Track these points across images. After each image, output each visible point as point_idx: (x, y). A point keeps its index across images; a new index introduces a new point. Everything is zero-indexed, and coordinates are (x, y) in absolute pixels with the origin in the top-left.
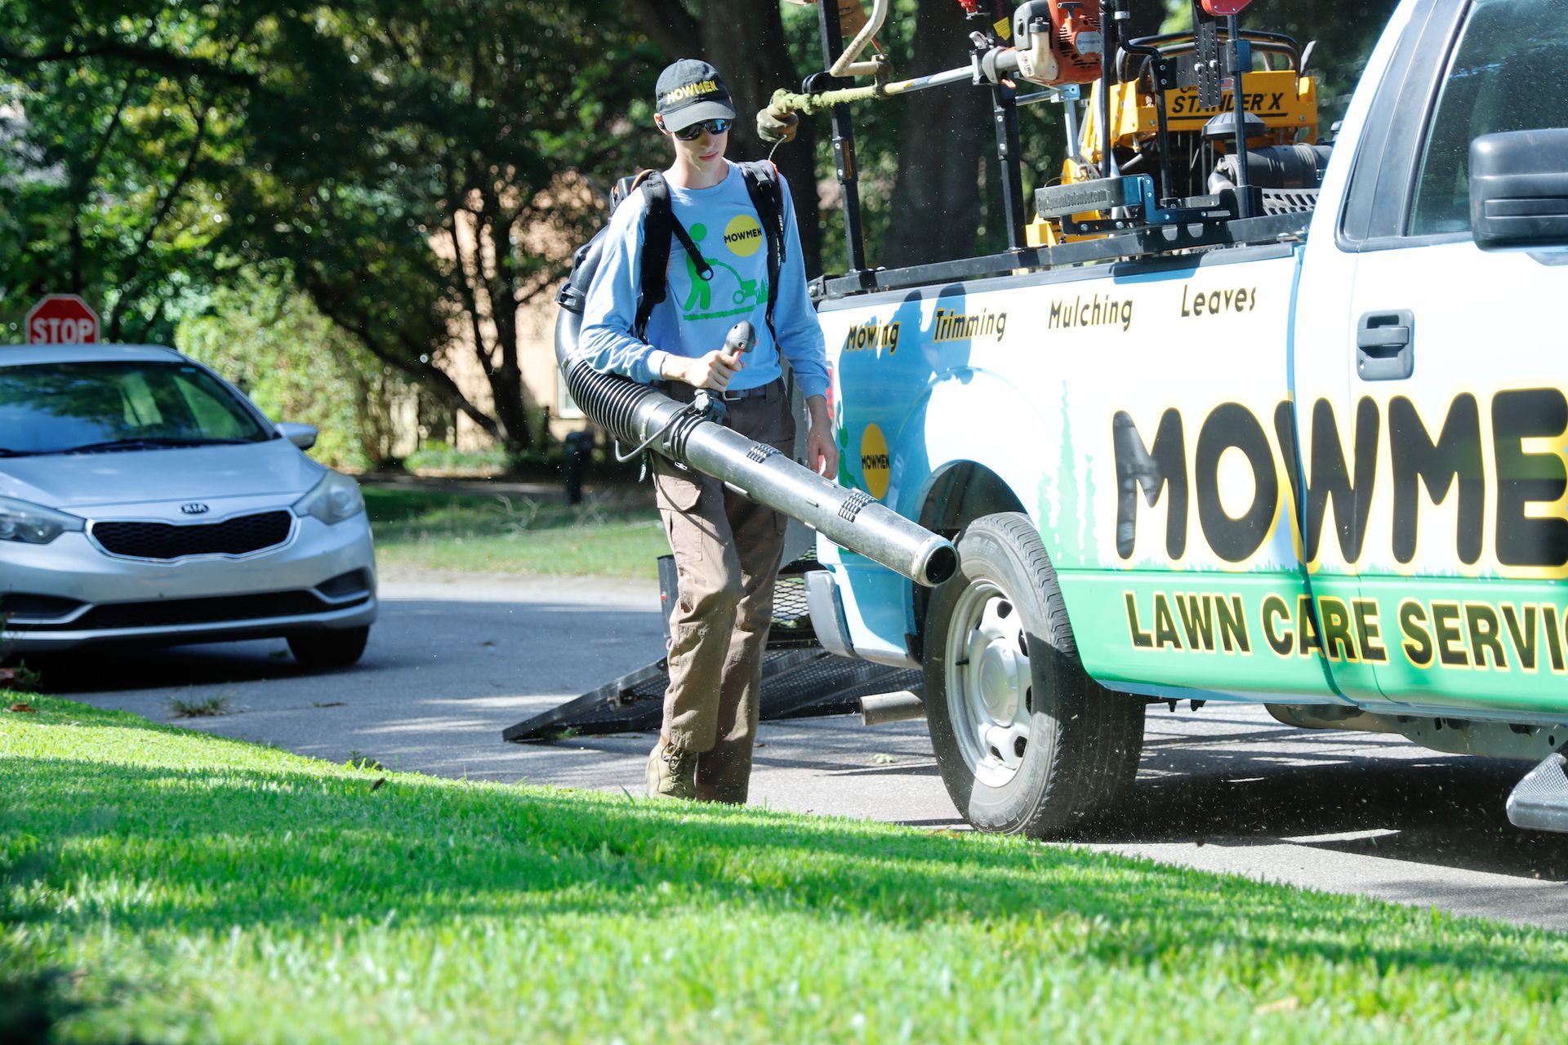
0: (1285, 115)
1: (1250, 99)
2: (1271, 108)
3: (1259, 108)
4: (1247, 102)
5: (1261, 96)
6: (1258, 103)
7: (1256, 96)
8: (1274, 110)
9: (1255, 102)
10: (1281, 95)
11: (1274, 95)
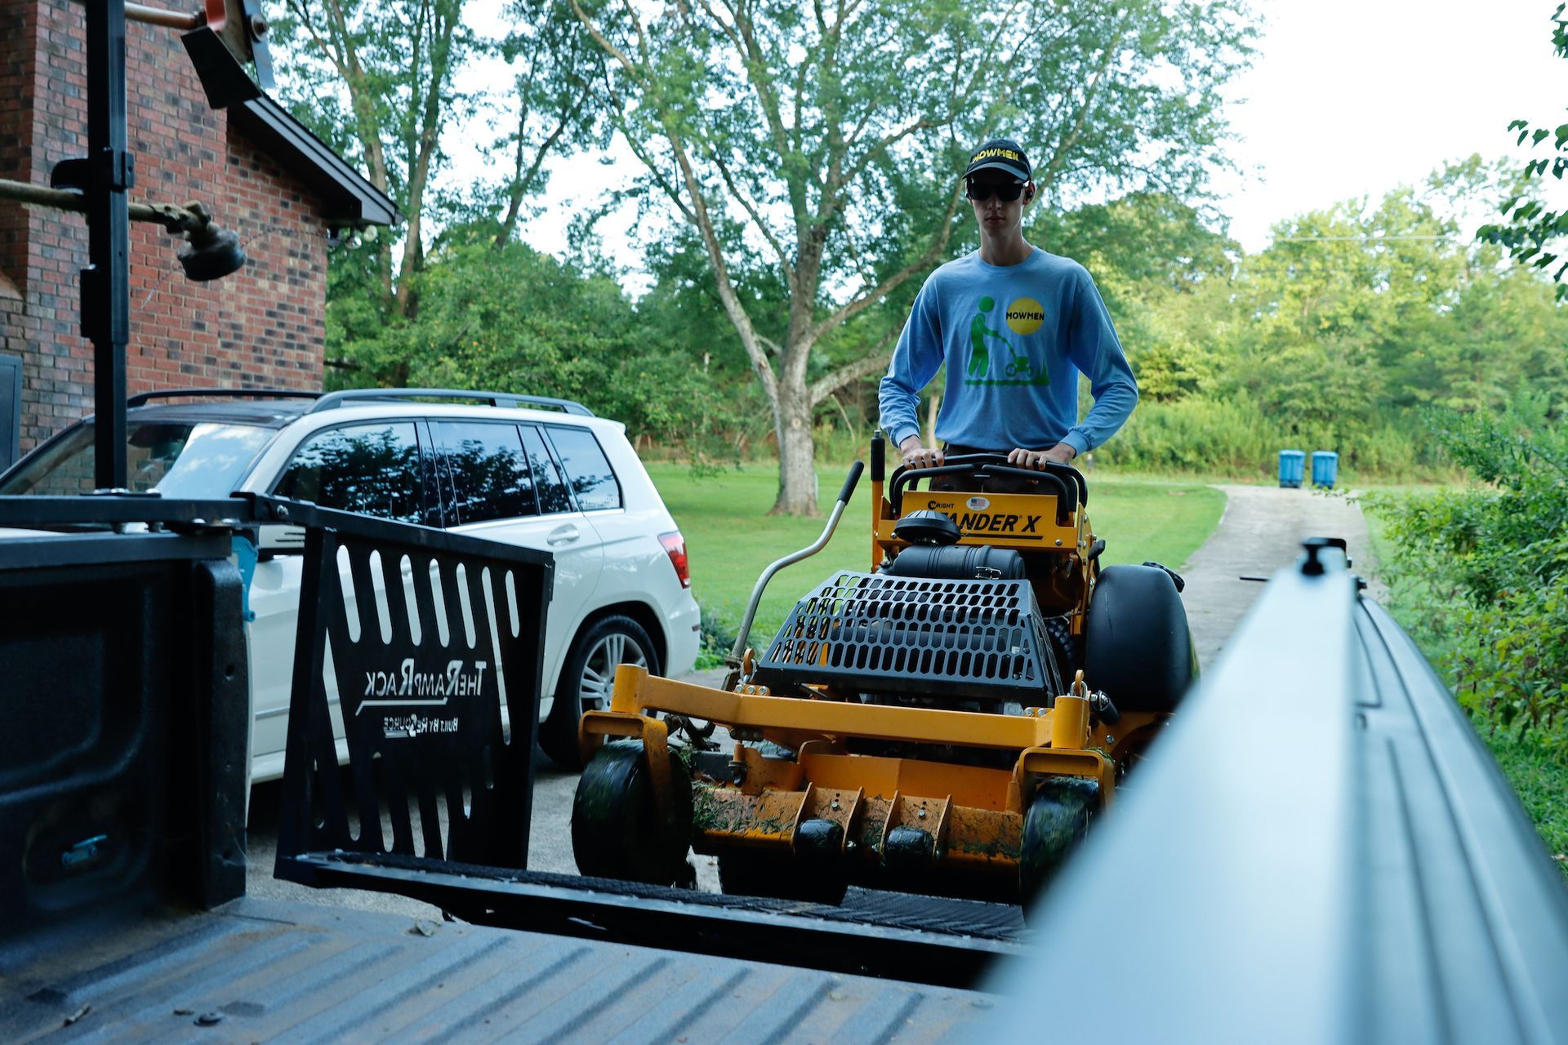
0: (1040, 538)
1: (1003, 520)
2: (1024, 530)
3: (1012, 529)
4: (999, 522)
5: (1016, 518)
6: (1011, 525)
7: (1010, 517)
8: (1028, 533)
9: (1007, 523)
10: (1038, 518)
11: (1030, 518)
